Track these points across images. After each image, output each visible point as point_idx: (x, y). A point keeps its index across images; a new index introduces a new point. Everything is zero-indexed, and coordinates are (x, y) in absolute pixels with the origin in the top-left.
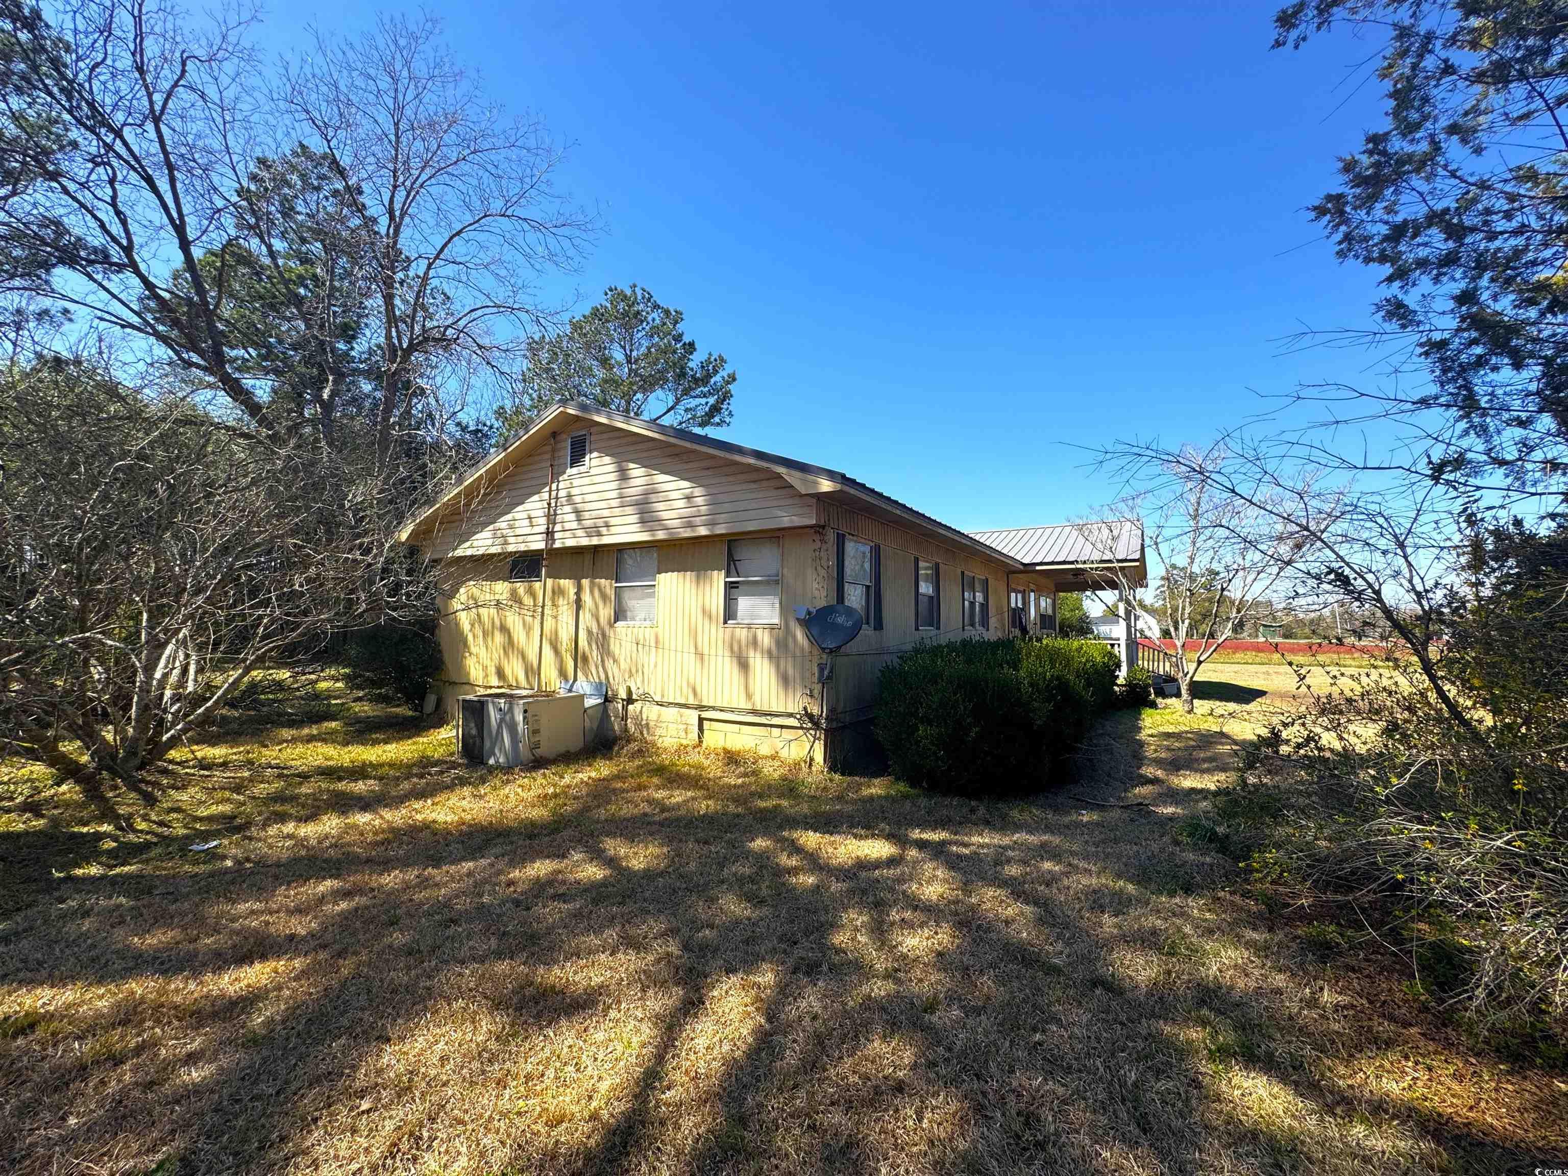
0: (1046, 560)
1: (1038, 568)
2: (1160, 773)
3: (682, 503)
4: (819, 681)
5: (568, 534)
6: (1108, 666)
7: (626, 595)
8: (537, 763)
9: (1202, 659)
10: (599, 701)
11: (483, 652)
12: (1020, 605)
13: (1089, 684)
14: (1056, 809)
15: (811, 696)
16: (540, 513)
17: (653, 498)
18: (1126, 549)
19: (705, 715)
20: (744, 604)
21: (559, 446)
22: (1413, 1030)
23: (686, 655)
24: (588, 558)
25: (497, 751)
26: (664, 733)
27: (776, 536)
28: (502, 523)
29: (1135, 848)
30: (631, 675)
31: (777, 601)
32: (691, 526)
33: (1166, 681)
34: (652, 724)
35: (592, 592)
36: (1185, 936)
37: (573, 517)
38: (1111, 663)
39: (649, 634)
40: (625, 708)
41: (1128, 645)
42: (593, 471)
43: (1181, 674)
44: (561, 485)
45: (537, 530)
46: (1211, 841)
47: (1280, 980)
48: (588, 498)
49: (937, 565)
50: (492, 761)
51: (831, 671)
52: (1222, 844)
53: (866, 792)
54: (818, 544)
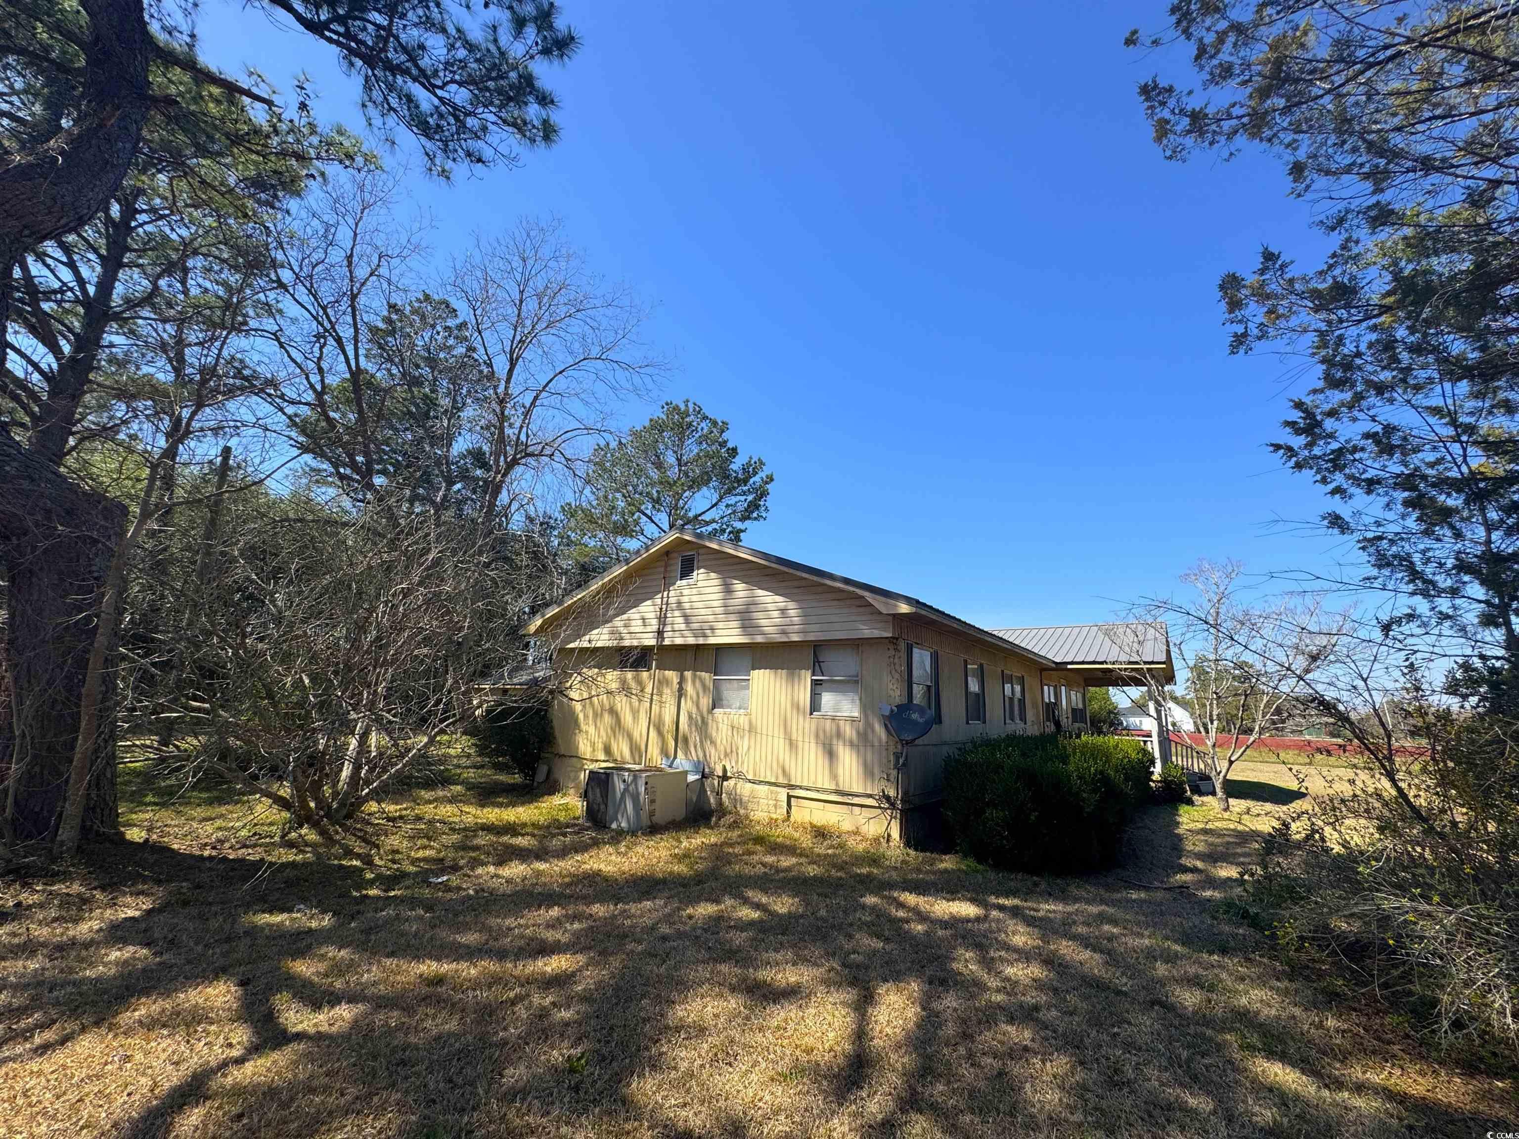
0: (1076, 660)
1: (1069, 667)
2: (1199, 864)
3: (776, 614)
4: (895, 767)
5: (677, 634)
6: (1142, 763)
7: (724, 687)
8: (654, 830)
9: (1233, 759)
10: (697, 777)
11: (592, 730)
12: (1053, 700)
13: (1127, 779)
14: (1108, 888)
15: (888, 780)
16: (652, 615)
17: (753, 608)
18: (1153, 652)
19: (792, 793)
20: (827, 699)
21: (672, 562)
22: (1396, 1047)
23: (776, 740)
24: (690, 655)
25: (619, 817)
26: (755, 807)
27: (857, 644)
28: (618, 622)
29: (1178, 919)
30: (726, 755)
31: (857, 698)
32: (784, 633)
33: (1201, 779)
34: (745, 799)
35: (694, 682)
36: (1221, 981)
37: (681, 620)
38: (1145, 759)
39: (743, 721)
40: (721, 785)
41: (1160, 742)
42: (700, 584)
43: (1214, 773)
44: (672, 593)
45: (649, 629)
46: (1243, 917)
47: (1297, 1011)
48: (696, 605)
49: (981, 666)
50: (614, 826)
51: (906, 759)
52: (1254, 922)
53: (942, 866)
54: (892, 652)
